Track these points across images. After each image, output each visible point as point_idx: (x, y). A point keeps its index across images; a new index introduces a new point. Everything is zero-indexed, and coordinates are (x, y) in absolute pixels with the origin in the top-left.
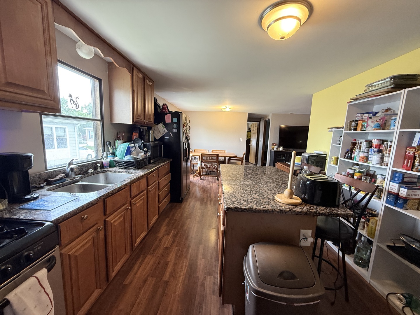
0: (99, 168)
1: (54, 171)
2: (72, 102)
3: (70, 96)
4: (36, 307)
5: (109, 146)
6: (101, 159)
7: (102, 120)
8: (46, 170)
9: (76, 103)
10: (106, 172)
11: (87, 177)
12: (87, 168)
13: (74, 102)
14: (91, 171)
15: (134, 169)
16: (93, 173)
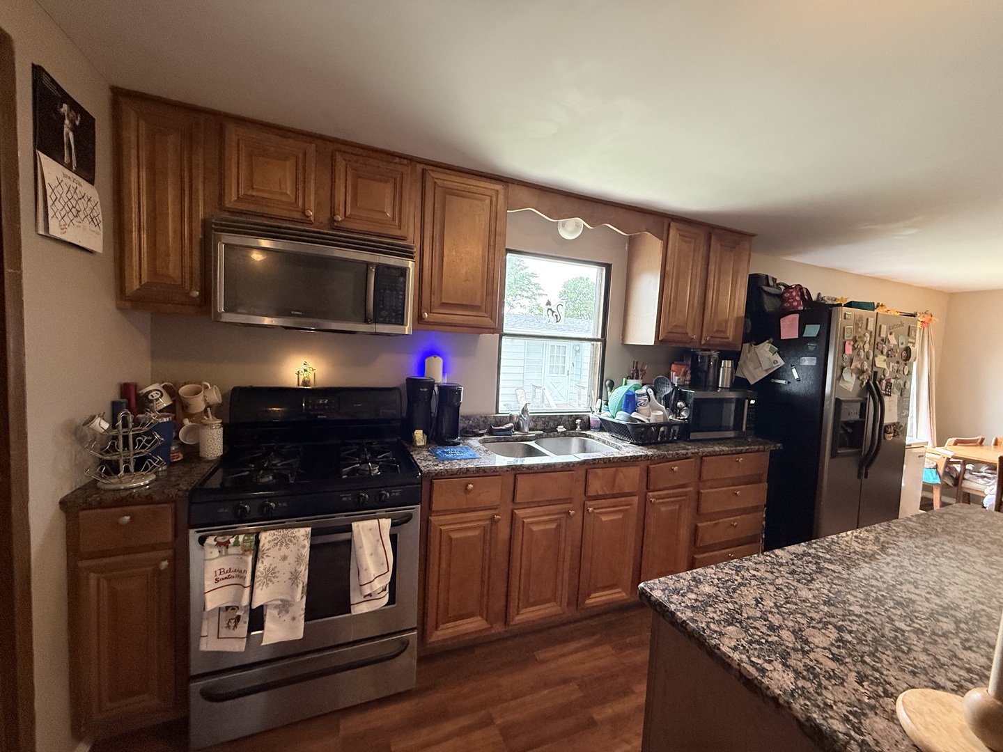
0: (579, 427)
1: (503, 417)
2: (550, 312)
3: (549, 303)
4: (371, 554)
5: (608, 388)
6: (589, 412)
7: (603, 340)
8: (497, 413)
9: (557, 314)
10: (587, 436)
11: (551, 437)
12: (556, 423)
13: (553, 312)
14: (561, 429)
15: (631, 443)
16: (564, 434)
